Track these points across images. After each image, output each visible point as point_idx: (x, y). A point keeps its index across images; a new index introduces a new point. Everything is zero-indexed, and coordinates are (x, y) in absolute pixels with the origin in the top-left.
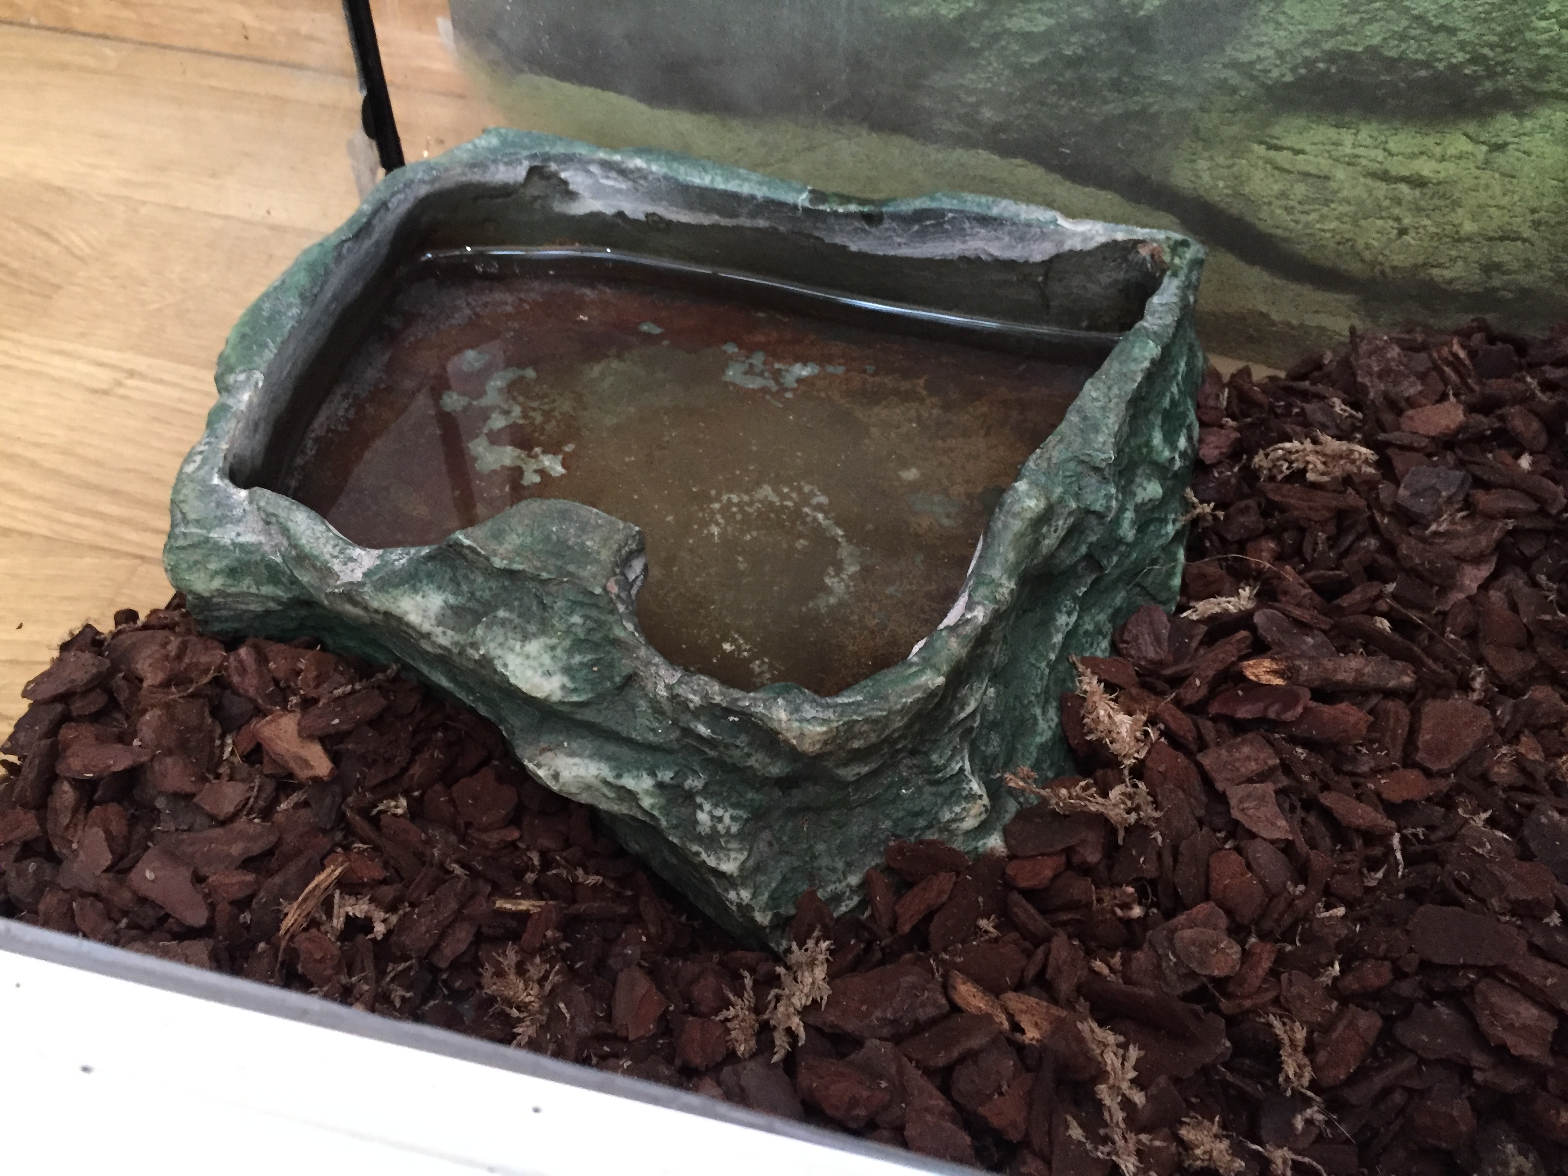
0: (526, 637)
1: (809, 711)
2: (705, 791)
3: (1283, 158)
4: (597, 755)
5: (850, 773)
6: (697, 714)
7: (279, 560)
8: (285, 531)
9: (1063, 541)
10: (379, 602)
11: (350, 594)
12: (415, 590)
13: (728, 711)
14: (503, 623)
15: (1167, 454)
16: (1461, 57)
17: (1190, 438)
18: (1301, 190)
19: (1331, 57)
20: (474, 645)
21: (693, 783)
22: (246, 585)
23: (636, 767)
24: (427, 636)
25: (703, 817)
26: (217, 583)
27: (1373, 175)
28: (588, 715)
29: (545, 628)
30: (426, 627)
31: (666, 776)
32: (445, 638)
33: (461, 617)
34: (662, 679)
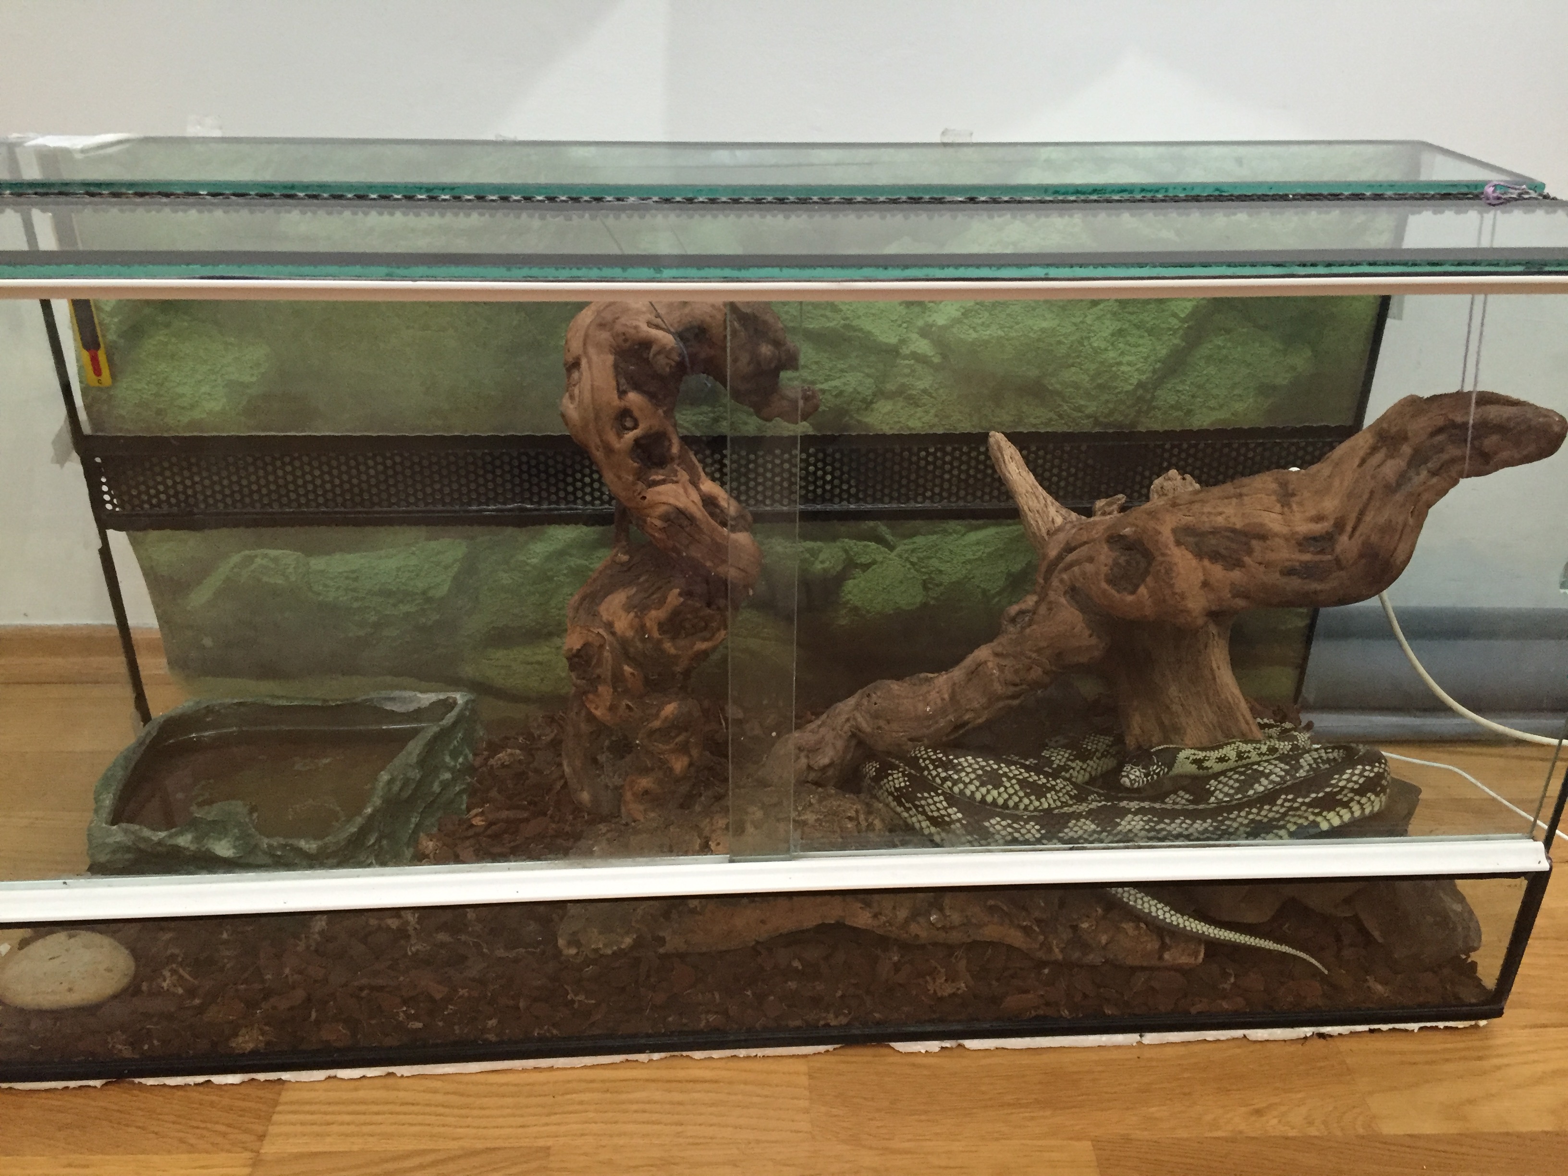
0: (220, 840)
1: (312, 842)
3: (493, 662)
6: (276, 849)
8: (133, 833)
9: (401, 790)
10: (169, 842)
11: (160, 843)
12: (182, 836)
13: (287, 846)
14: (212, 837)
15: (452, 763)
16: (533, 624)
17: (466, 758)
18: (503, 671)
19: (494, 629)
20: (204, 846)
22: (119, 856)
24: (187, 849)
26: (108, 857)
27: (523, 663)
28: (242, 861)
29: (226, 836)
30: (187, 846)
32: (193, 847)
33: (197, 839)
34: (265, 842)
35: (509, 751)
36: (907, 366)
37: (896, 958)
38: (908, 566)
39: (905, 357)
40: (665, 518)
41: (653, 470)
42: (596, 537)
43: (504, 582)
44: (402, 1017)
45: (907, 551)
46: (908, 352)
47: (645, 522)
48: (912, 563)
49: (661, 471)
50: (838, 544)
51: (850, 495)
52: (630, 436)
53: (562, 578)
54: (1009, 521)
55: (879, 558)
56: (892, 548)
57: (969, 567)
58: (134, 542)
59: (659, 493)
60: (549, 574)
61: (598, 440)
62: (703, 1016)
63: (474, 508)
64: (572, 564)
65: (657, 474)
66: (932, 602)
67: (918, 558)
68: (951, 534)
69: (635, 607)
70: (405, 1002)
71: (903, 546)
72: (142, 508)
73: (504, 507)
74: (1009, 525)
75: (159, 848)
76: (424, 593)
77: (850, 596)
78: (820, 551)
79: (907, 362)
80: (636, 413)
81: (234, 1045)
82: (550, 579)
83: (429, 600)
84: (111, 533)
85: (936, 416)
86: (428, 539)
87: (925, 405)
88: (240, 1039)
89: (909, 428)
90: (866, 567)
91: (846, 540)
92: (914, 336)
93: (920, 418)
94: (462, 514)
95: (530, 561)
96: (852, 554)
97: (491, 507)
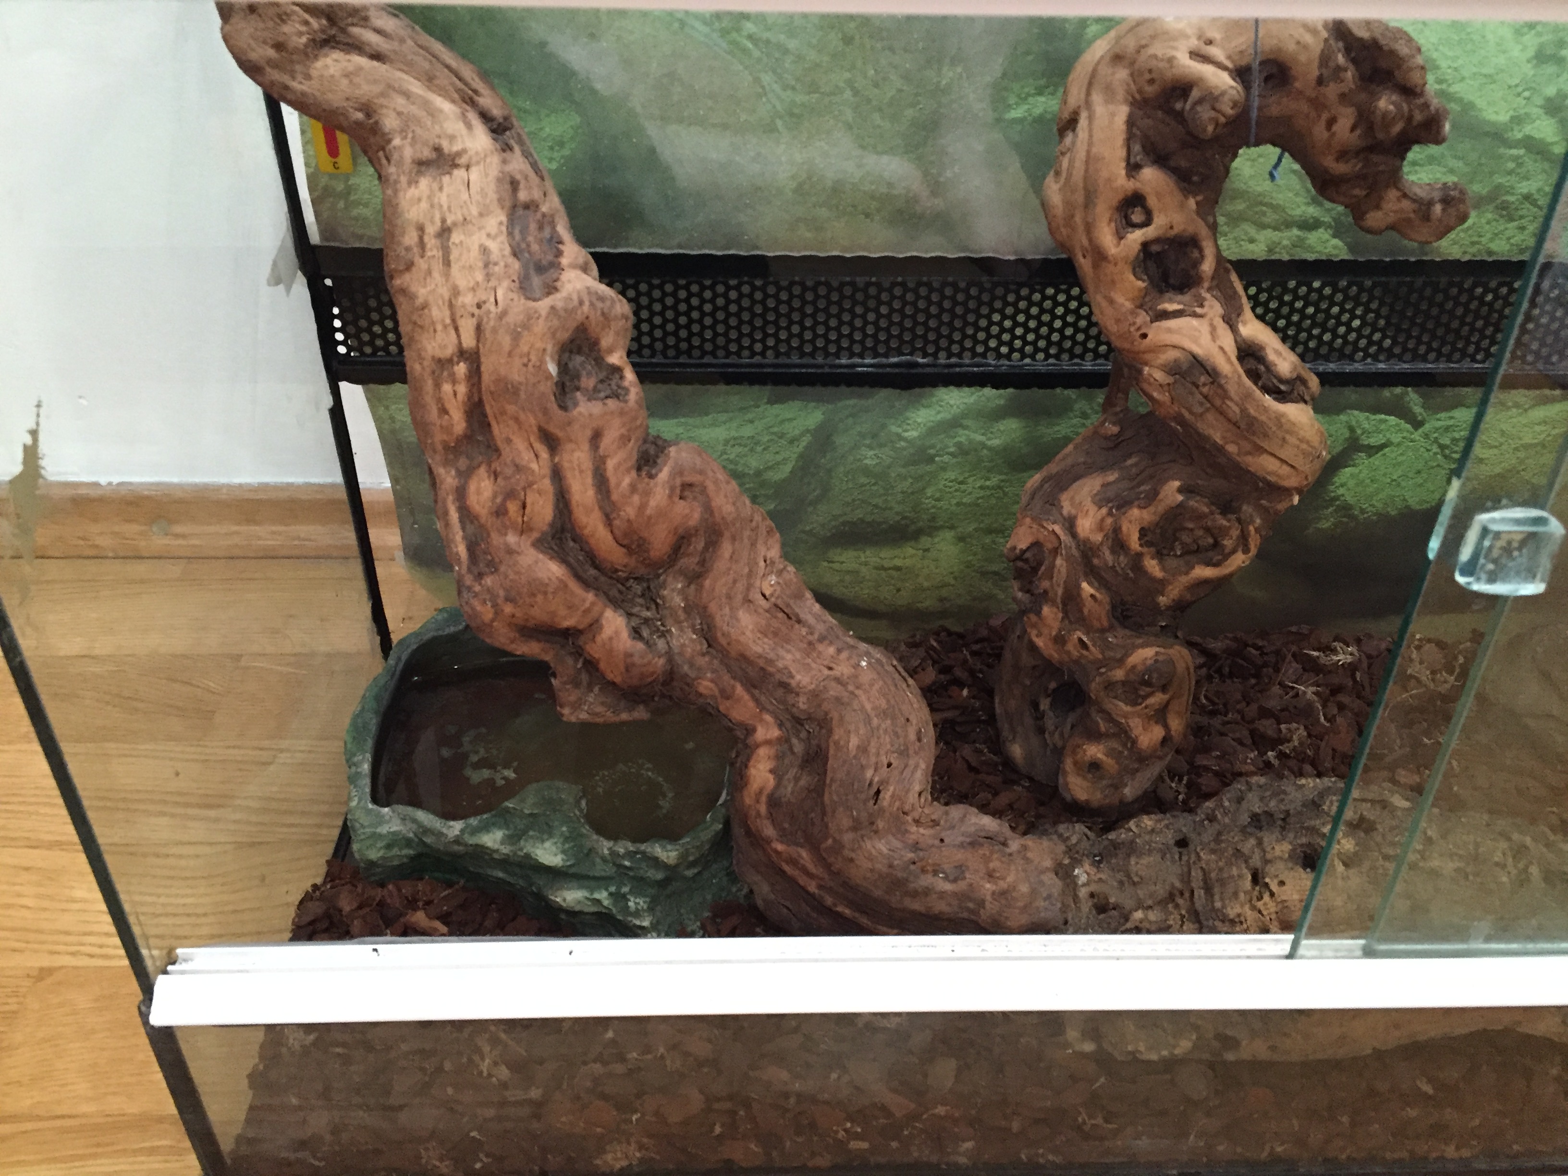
0: (543, 841)
1: (669, 847)
2: (631, 892)
3: (836, 566)
4: (581, 887)
5: (689, 873)
6: (623, 857)
7: (411, 835)
8: (414, 821)
10: (472, 840)
11: (457, 841)
12: (488, 831)
13: (636, 853)
14: (532, 837)
16: (898, 518)
18: (848, 578)
19: (844, 524)
20: (521, 849)
21: (625, 890)
22: (395, 851)
23: (599, 888)
24: (497, 851)
25: (631, 904)
26: (382, 853)
27: (876, 568)
28: (572, 870)
29: (551, 835)
30: (496, 847)
31: (613, 889)
32: (505, 850)
33: (513, 838)
34: (605, 846)
36: (1516, 159)
37: (1555, 1073)
38: (1435, 449)
39: (1516, 144)
40: (1175, 369)
41: (1168, 295)
42: (1002, 402)
43: (867, 462)
45: (1437, 429)
46: (1519, 136)
48: (1442, 447)
49: (1179, 297)
50: (1343, 417)
51: (1381, 349)
52: (1138, 235)
53: (946, 458)
55: (1396, 438)
56: (1417, 424)
57: (1522, 454)
58: (373, 401)
59: (1171, 331)
60: (932, 451)
63: (844, 361)
64: (962, 439)
65: (1171, 302)
67: (1455, 441)
68: (1509, 408)
70: (847, 1115)
71: (1434, 423)
72: (388, 353)
73: (884, 360)
75: (456, 848)
76: (758, 473)
77: (1341, 491)
79: (1514, 152)
80: (1152, 202)
82: (931, 460)
83: (763, 484)
84: (345, 387)
86: (771, 402)
87: (1521, 217)
88: (608, 1156)
89: (1490, 253)
90: (1372, 450)
91: (1356, 413)
92: (1536, 111)
93: (1509, 239)
94: (827, 370)
95: (906, 434)
96: (1359, 432)
97: (868, 361)
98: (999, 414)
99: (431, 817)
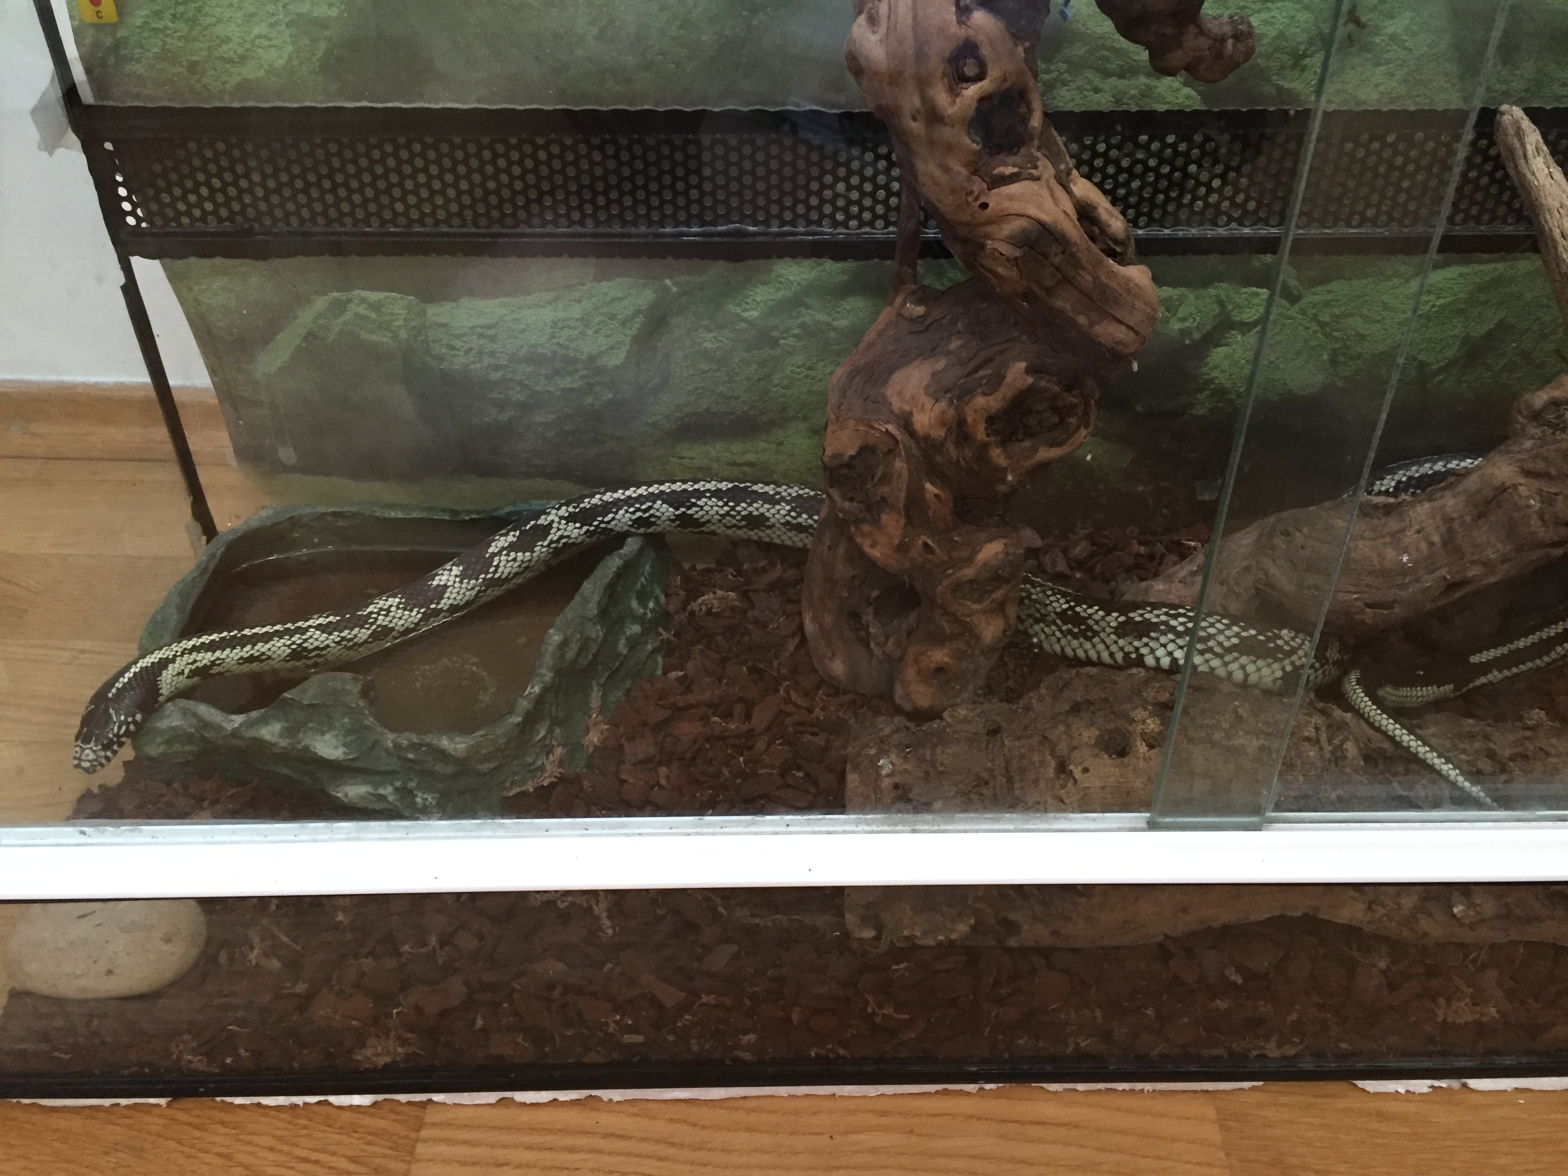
0: (323, 734)
1: (458, 739)
2: (418, 787)
3: (685, 462)
4: (365, 783)
5: (485, 767)
6: (407, 749)
7: (193, 730)
8: (195, 715)
9: (578, 655)
10: (251, 733)
11: (235, 734)
12: (267, 724)
13: (421, 745)
14: (311, 729)
15: (641, 610)
16: (745, 408)
17: (657, 602)
19: (689, 415)
20: (299, 743)
21: (412, 785)
22: (177, 747)
23: (383, 784)
24: (275, 744)
25: (419, 800)
26: (161, 749)
27: (728, 464)
28: (357, 764)
29: (331, 727)
30: (274, 740)
31: (398, 784)
32: (284, 743)
33: (291, 731)
34: (389, 739)
35: (720, 593)
37: (1382, 965)
38: (1315, 327)
40: (1022, 241)
41: (1001, 157)
42: (845, 278)
43: (707, 345)
44: (612, 1028)
45: (1315, 305)
47: (982, 246)
48: (1322, 325)
49: (1012, 159)
50: (1211, 291)
51: (1245, 212)
52: (972, 91)
53: (791, 341)
54: (1486, 256)
55: (1271, 314)
56: (1293, 299)
57: (1406, 328)
58: (173, 278)
59: (1011, 197)
60: (775, 334)
61: (917, 101)
62: (1071, 1040)
63: (668, 230)
64: (807, 320)
65: (1006, 164)
66: (1340, 384)
67: (1334, 316)
68: (1389, 278)
69: (947, 391)
70: (617, 1009)
71: (1314, 297)
72: (180, 224)
73: (712, 229)
74: (1481, 262)
75: (235, 742)
76: (591, 359)
77: (1215, 374)
78: (1181, 300)
80: (985, 51)
81: (359, 1058)
82: (774, 343)
83: (599, 371)
84: (136, 261)
85: (1405, 81)
86: (598, 279)
87: (1389, 62)
88: (369, 1052)
89: (1359, 103)
90: (1244, 327)
91: (1225, 285)
93: (1377, 86)
94: (650, 239)
95: (746, 315)
96: (1230, 307)
97: (694, 230)
98: (844, 291)
99: (213, 711)
